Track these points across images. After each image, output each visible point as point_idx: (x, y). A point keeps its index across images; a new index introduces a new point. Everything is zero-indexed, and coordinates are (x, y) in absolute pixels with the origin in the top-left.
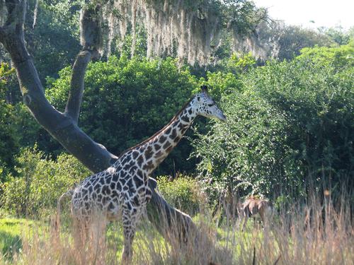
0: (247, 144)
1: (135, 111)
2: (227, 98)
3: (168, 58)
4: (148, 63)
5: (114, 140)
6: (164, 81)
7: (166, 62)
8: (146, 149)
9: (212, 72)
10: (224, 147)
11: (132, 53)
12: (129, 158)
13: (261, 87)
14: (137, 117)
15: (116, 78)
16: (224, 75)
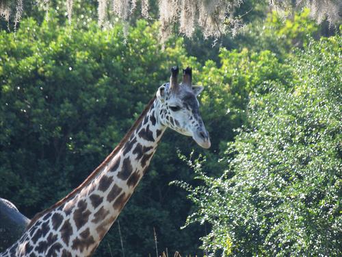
0: (303, 196)
1: (75, 131)
2: (260, 101)
3: (140, 22)
4: (99, 33)
5: (34, 190)
6: (133, 68)
7: (136, 31)
8: (77, 208)
9: (229, 49)
10: (257, 202)
11: (68, 13)
12: (45, 228)
13: (329, 80)
14: (79, 144)
15: (35, 64)
16: (254, 55)
